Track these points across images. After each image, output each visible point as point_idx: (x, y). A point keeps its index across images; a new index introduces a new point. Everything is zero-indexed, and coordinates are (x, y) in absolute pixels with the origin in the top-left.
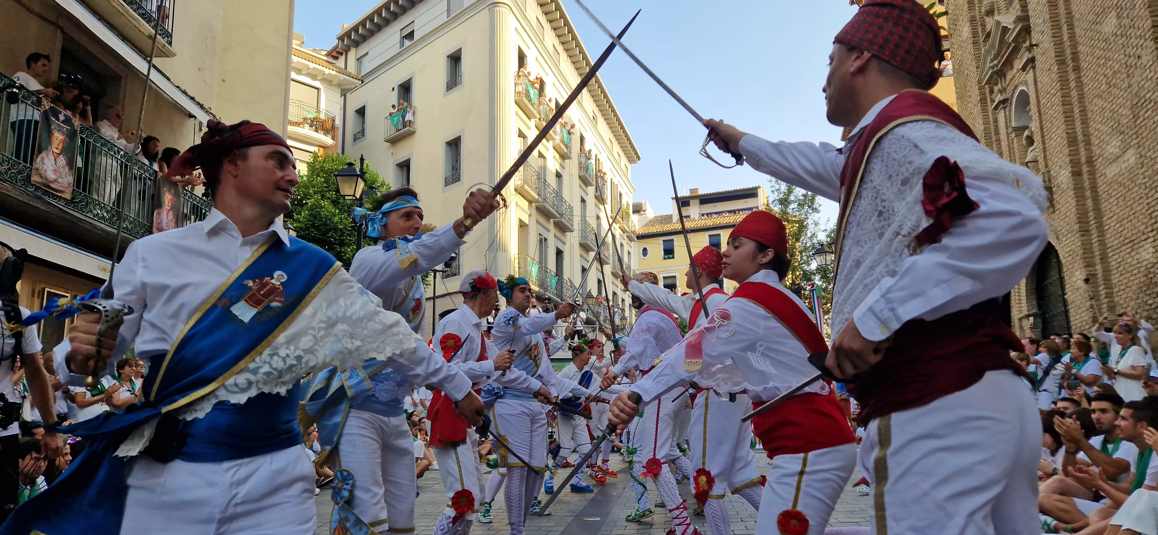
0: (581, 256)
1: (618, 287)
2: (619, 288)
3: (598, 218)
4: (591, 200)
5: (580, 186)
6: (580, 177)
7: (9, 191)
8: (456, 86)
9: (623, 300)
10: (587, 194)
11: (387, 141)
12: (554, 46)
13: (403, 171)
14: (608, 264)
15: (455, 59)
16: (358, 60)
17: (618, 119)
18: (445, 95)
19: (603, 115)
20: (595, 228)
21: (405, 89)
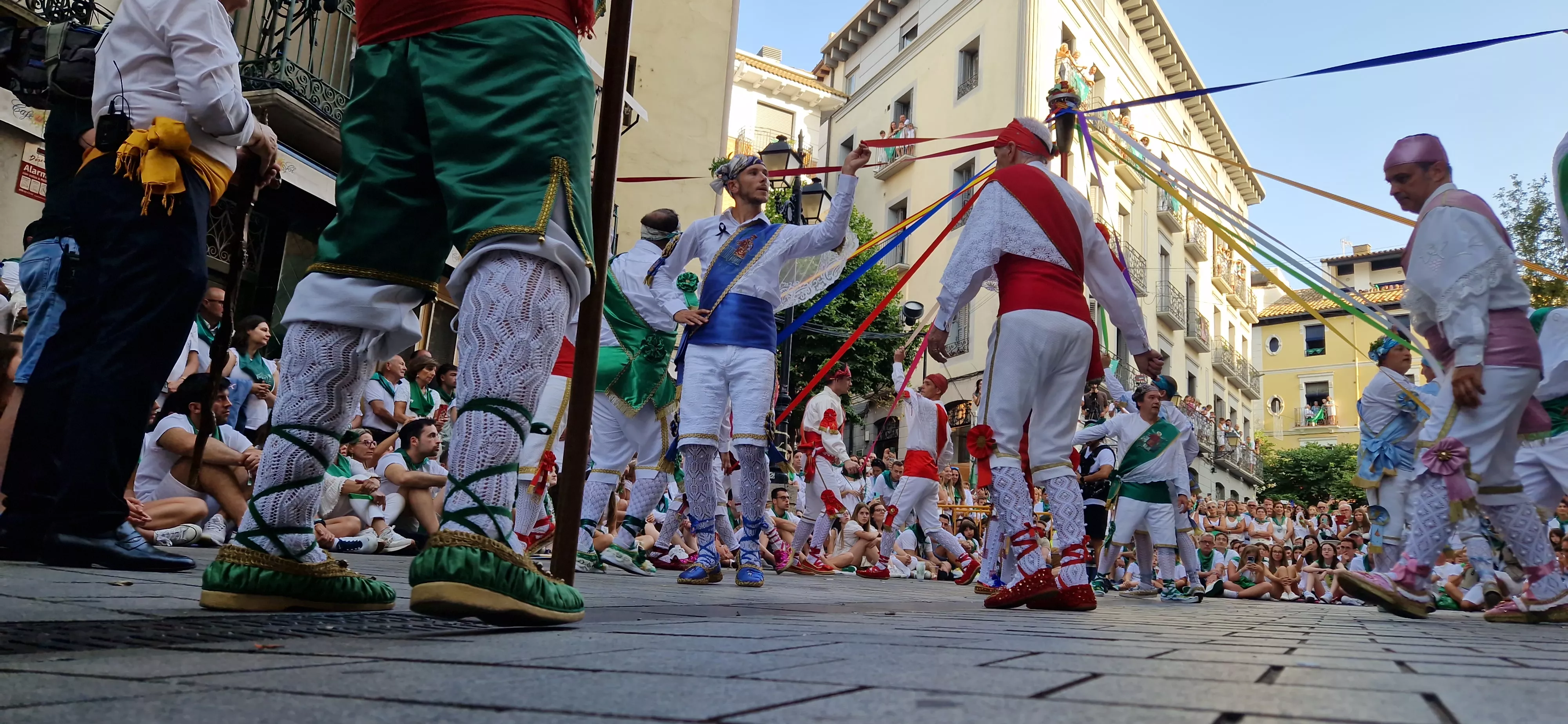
0: (1160, 335)
1: (1223, 389)
2: (1226, 392)
3: (1190, 283)
4: (1177, 255)
5: (1159, 231)
6: (1160, 218)
7: (333, 133)
8: (972, 89)
9: (1233, 411)
10: (1172, 244)
11: (878, 178)
12: (1120, 25)
13: (897, 217)
14: (1206, 351)
15: (970, 53)
16: (847, 77)
17: (1226, 135)
18: (955, 104)
19: (1201, 130)
20: (1185, 295)
21: (904, 105)
